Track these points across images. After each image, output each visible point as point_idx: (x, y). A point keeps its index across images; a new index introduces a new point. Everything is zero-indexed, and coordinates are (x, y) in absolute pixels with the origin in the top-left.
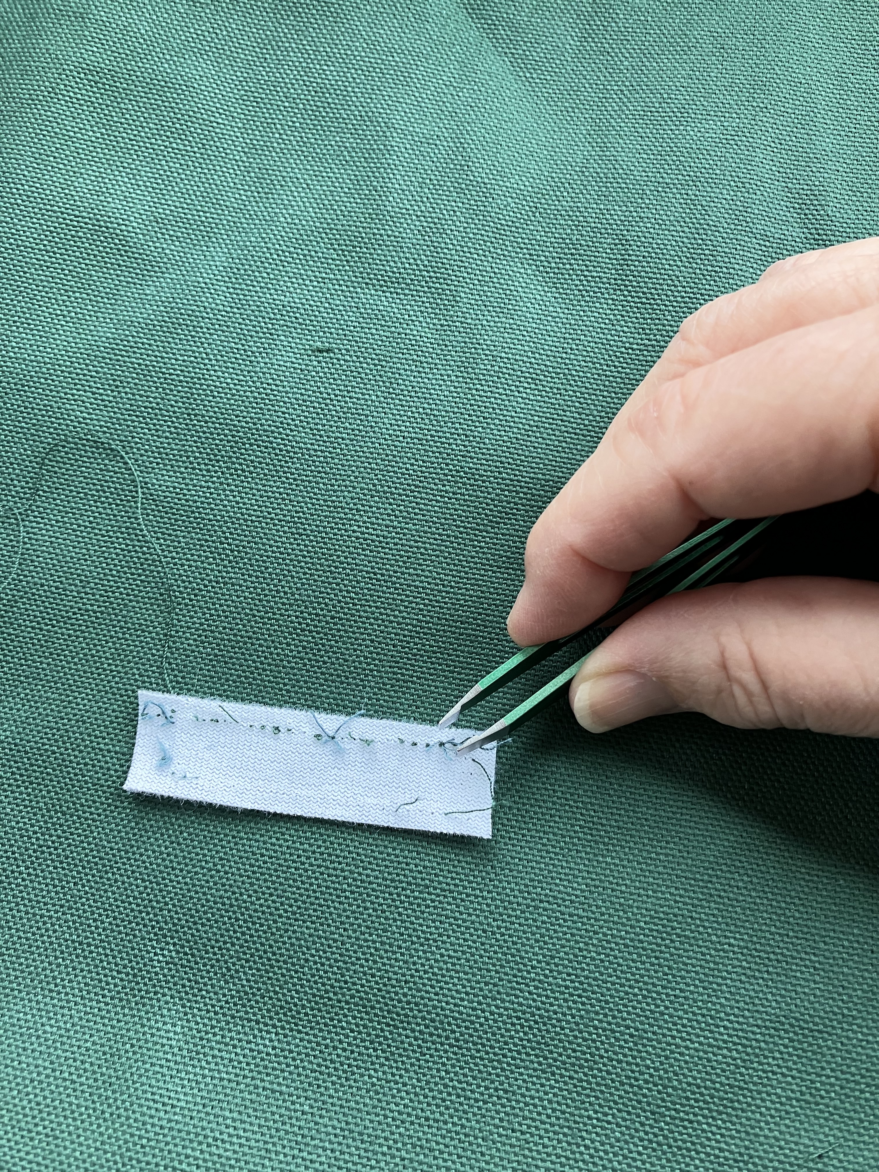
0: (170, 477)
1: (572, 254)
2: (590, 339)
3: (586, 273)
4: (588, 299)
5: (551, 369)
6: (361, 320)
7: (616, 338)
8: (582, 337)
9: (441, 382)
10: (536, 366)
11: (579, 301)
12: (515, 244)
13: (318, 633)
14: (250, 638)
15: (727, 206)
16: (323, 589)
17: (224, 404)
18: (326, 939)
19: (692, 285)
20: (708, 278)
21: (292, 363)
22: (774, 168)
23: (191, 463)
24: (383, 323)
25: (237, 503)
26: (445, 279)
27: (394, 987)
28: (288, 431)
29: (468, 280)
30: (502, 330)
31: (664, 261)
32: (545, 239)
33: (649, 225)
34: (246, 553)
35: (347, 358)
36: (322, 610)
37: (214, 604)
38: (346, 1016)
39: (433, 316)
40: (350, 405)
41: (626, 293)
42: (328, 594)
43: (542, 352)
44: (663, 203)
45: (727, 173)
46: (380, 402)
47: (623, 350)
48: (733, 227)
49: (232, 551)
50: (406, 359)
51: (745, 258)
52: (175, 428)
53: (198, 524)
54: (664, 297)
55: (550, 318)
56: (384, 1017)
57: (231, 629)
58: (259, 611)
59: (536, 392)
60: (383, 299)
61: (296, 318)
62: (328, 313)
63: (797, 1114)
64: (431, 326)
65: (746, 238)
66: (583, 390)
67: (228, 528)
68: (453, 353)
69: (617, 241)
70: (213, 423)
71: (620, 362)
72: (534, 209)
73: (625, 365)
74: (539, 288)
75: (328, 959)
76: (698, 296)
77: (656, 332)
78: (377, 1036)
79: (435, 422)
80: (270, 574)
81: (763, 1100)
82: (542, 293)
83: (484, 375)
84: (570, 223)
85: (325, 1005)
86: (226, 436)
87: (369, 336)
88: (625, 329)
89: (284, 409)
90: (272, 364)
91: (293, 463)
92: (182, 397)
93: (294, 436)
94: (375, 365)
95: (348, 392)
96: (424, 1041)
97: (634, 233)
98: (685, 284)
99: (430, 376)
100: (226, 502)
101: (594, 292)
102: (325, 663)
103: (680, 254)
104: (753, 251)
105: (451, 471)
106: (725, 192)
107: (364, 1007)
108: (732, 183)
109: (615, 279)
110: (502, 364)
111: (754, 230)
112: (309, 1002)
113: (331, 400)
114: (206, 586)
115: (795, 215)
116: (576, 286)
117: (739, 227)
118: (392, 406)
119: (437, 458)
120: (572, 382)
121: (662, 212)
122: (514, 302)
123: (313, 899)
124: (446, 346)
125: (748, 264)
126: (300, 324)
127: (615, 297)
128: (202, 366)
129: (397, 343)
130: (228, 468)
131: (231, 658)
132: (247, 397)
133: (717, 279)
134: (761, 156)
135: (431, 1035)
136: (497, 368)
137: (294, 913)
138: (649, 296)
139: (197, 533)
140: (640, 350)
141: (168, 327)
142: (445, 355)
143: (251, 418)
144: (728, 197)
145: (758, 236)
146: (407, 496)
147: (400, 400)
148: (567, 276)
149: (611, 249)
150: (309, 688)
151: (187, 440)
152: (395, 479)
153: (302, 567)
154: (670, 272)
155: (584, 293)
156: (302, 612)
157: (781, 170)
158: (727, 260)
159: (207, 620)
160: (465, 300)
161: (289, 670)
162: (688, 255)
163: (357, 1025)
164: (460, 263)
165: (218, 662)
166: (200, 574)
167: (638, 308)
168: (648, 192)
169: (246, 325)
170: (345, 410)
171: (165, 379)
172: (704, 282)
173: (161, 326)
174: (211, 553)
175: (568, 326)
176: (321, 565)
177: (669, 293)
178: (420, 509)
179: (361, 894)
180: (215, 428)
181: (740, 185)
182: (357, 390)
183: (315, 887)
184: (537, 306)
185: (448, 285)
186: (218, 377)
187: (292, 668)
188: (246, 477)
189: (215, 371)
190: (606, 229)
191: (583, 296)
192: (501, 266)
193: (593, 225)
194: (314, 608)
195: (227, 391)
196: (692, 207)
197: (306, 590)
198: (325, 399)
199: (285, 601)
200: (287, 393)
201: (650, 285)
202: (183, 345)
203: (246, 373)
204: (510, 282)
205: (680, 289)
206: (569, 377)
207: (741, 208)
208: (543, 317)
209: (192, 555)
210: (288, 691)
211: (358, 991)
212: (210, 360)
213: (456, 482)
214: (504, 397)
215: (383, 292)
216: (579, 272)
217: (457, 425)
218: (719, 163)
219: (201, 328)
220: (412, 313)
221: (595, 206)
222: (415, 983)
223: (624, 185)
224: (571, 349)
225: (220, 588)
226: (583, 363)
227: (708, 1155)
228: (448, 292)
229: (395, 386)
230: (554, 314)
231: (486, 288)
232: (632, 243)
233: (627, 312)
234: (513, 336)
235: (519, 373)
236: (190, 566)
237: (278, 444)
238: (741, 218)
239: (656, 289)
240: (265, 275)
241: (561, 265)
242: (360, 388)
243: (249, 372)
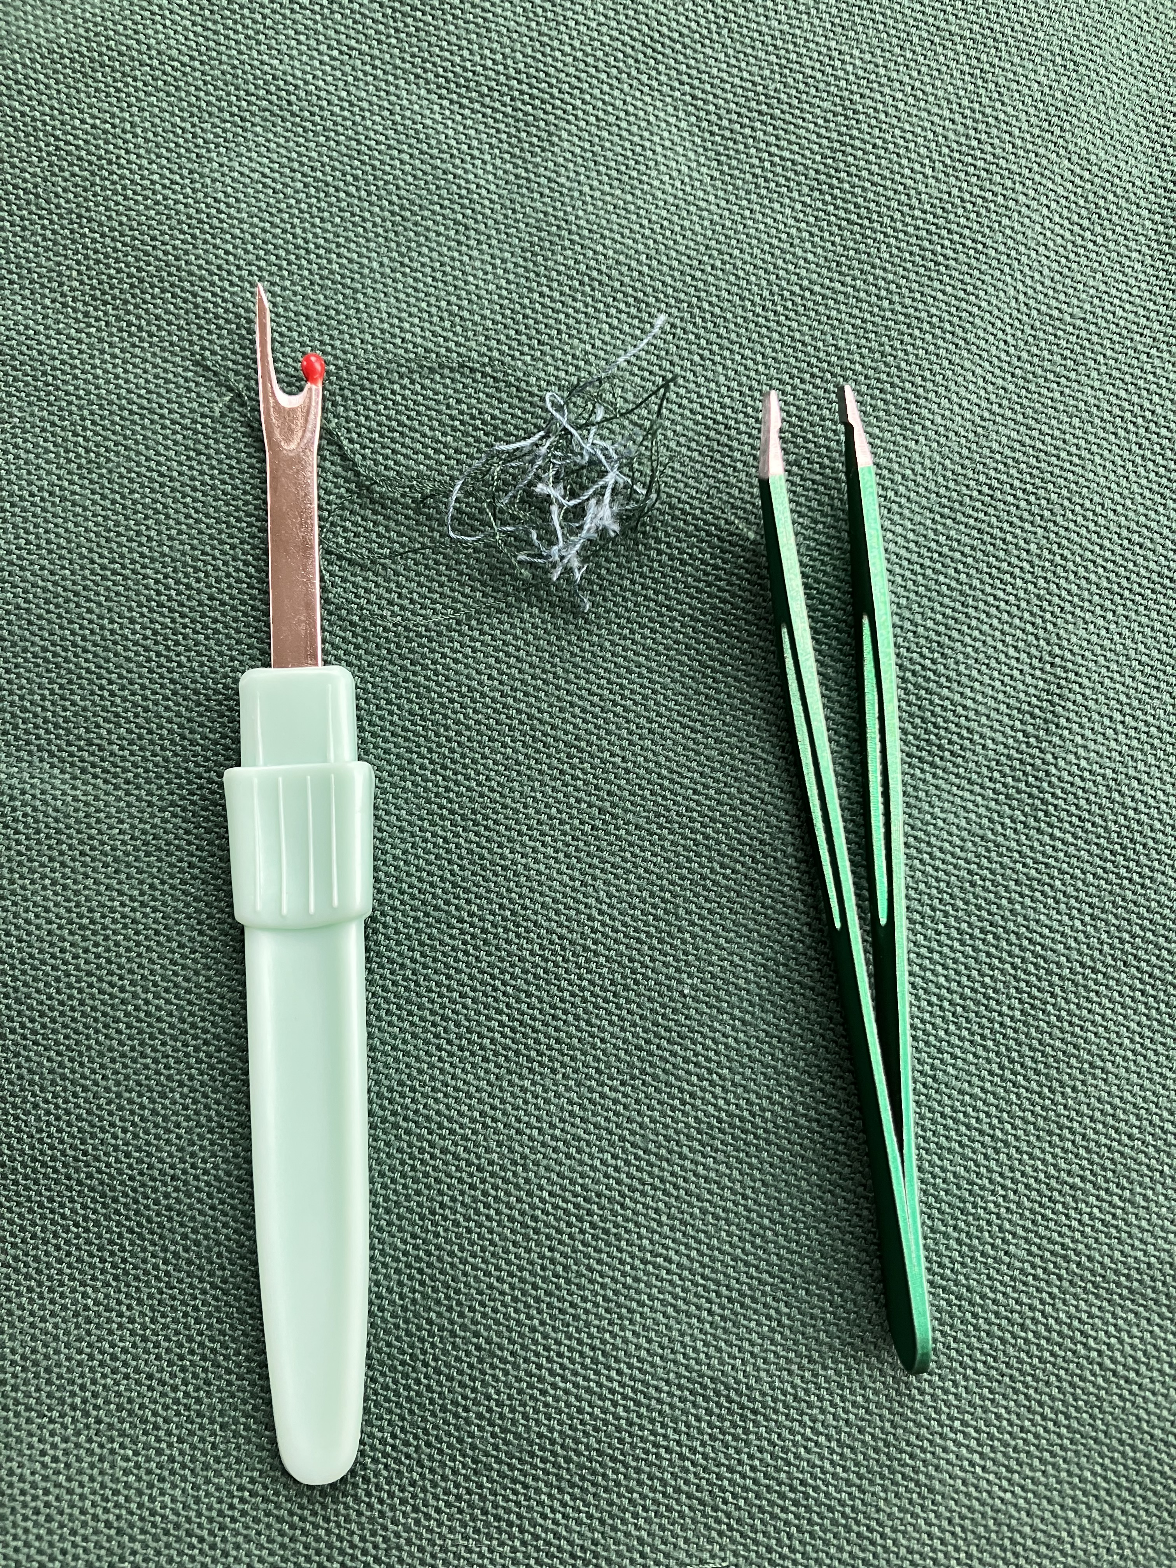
0: (25, 308)
1: (760, 112)
2: (747, 257)
3: (774, 149)
4: (764, 192)
5: (670, 291)
6: (391, 133)
7: (791, 267)
8: (736, 252)
9: (489, 268)
10: (647, 280)
11: (748, 192)
12: (673, 73)
13: (183, 615)
14: (76, 594)
15: (1038, 96)
16: (208, 549)
17: (139, 213)
18: (73, 1083)
19: (939, 212)
20: (969, 206)
21: (264, 175)
22: (1134, 55)
23: (63, 295)
24: (425, 147)
25: (117, 377)
26: (543, 102)
27: (153, 1179)
28: (226, 284)
29: (580, 114)
30: (610, 208)
31: (904, 162)
32: (725, 76)
33: (899, 95)
34: (108, 460)
35: (353, 190)
36: (198, 581)
37: (36, 526)
38: (72, 1200)
39: (507, 156)
40: (335, 267)
41: (828, 198)
42: (214, 558)
43: (664, 259)
44: (934, 64)
45: (1056, 41)
46: (382, 275)
47: (796, 289)
48: (1037, 131)
49: (88, 451)
50: (444, 217)
51: (1041, 189)
52: (54, 232)
53: (49, 394)
54: (887, 220)
55: (693, 209)
56: (128, 1218)
57: (52, 573)
58: (101, 556)
59: (636, 322)
60: (436, 108)
61: (290, 103)
62: (342, 109)
63: (682, 1515)
64: (500, 173)
65: (1053, 156)
66: (713, 337)
67: (92, 413)
68: (522, 226)
69: (839, 109)
70: (113, 239)
71: (786, 308)
72: (722, 21)
73: (792, 314)
74: (691, 155)
75: (68, 1113)
76: (944, 233)
77: (857, 273)
78: (111, 1242)
79: (459, 329)
80: (135, 502)
81: (640, 1483)
82: (694, 165)
83: (559, 273)
84: (773, 59)
85: (46, 1176)
86: (128, 265)
87: (397, 163)
88: (810, 256)
89: (230, 247)
90: (232, 169)
91: (220, 337)
92: (76, 185)
93: (233, 294)
94: (393, 213)
95: (338, 245)
96: (178, 1269)
97: (869, 102)
98: (927, 207)
99: (475, 253)
100: (99, 372)
101: (778, 185)
102: (180, 665)
103: (935, 156)
104: (1058, 179)
105: (461, 413)
106: (1042, 70)
107: (103, 1195)
108: (1058, 60)
109: (817, 172)
110: (593, 263)
111: (1071, 147)
112: (25, 1166)
113: (308, 251)
114: (32, 495)
115: (1146, 141)
116: (752, 166)
117: (1048, 136)
118: (400, 286)
119: (446, 386)
120: (699, 321)
121: (927, 79)
122: (643, 168)
123: (67, 1020)
124: (514, 211)
125: (1043, 200)
126: (293, 114)
127: (808, 200)
128: (120, 142)
129: (438, 187)
130: (118, 319)
131: (40, 617)
132: (178, 213)
133: (983, 211)
134: (1120, 28)
135: (189, 1262)
136: (583, 267)
137: (34, 1032)
138: (863, 212)
139: (42, 409)
140: (824, 297)
141: (83, 65)
142: (507, 226)
143: (175, 248)
144: (1044, 80)
145: (1075, 158)
146: (382, 435)
147: (416, 279)
148: (741, 147)
149: (826, 120)
150: (145, 698)
151: (66, 257)
152: (369, 403)
153: (186, 505)
154: (910, 182)
155: (761, 181)
156: (166, 576)
157: (1146, 62)
158: (1009, 184)
159: (19, 548)
160: (566, 145)
161: (122, 661)
162: (948, 161)
163: (86, 1218)
164: (574, 81)
165: (19, 617)
166: (29, 473)
167: (840, 227)
168: (916, 40)
169: (207, 93)
170: (325, 272)
171: (58, 148)
172: (960, 211)
173: (72, 60)
174: (55, 445)
175: (718, 228)
176: (217, 510)
177: (897, 215)
178: (396, 463)
179: (141, 1032)
180: (115, 250)
181: (1071, 66)
182: (353, 246)
183: (75, 1003)
184: (678, 184)
185: (545, 112)
186: (140, 167)
187: (128, 660)
188: (142, 340)
189: (139, 156)
190: (828, 84)
191: (757, 186)
192: (639, 104)
193: (809, 71)
194: (187, 576)
195: (149, 193)
196: (980, 82)
197: (182, 543)
198: (297, 247)
199: (145, 550)
200: (241, 221)
201: (871, 195)
202: (100, 100)
203: (185, 172)
204: (646, 134)
205: (917, 213)
206: (696, 311)
207: (1060, 105)
208: (682, 204)
209: (25, 441)
210: (112, 694)
211: (99, 1171)
212: (135, 136)
213: (466, 434)
214: (581, 316)
215: (440, 97)
216: (762, 145)
217: (493, 343)
218: (1047, 21)
219: (135, 79)
220: (475, 143)
221: (822, 40)
222: (186, 1183)
223: (879, 18)
224: (713, 267)
225: (54, 504)
226: (724, 294)
227: (536, 1537)
228: (542, 124)
229: (414, 255)
230: (703, 204)
231: (605, 134)
232: (862, 117)
233: (821, 229)
234: (624, 222)
235: (617, 285)
236: (17, 457)
237: (206, 301)
238: (1055, 120)
239: (878, 204)
240: (259, 17)
241: (737, 127)
242: (358, 245)
243: (191, 172)
